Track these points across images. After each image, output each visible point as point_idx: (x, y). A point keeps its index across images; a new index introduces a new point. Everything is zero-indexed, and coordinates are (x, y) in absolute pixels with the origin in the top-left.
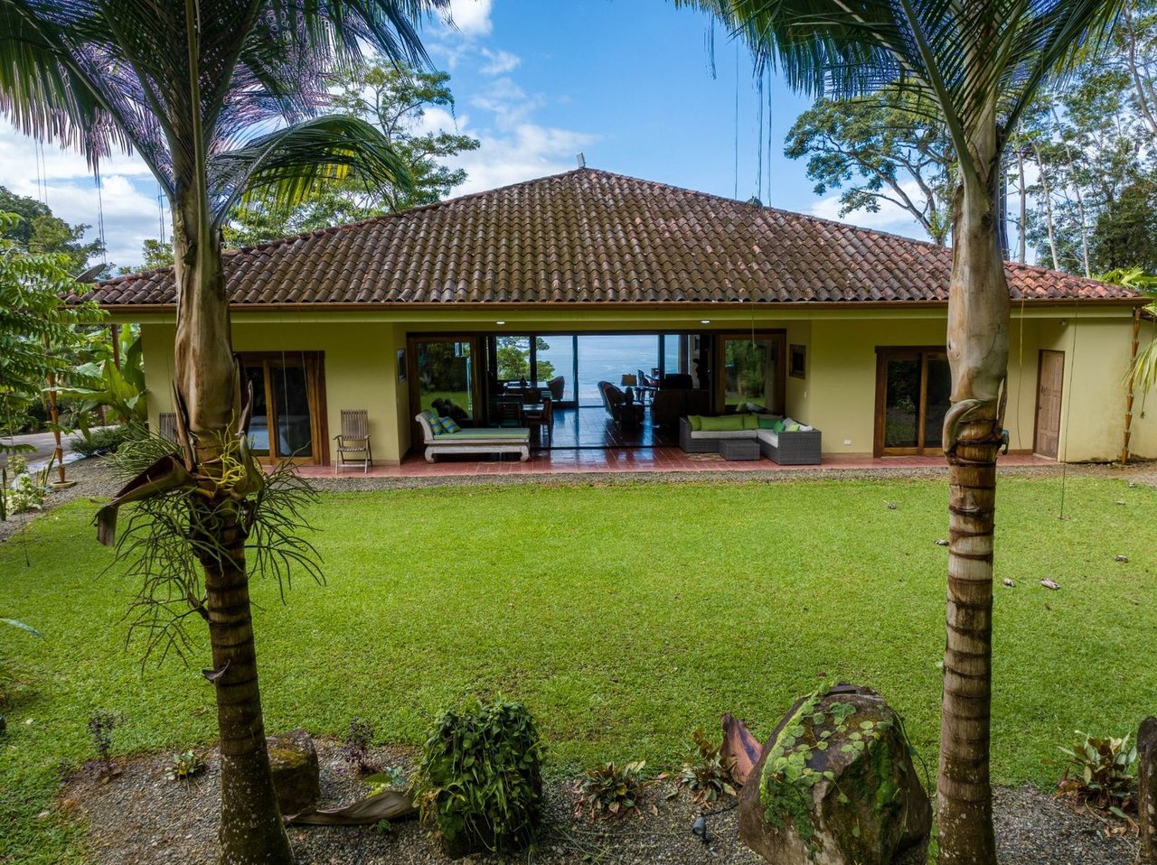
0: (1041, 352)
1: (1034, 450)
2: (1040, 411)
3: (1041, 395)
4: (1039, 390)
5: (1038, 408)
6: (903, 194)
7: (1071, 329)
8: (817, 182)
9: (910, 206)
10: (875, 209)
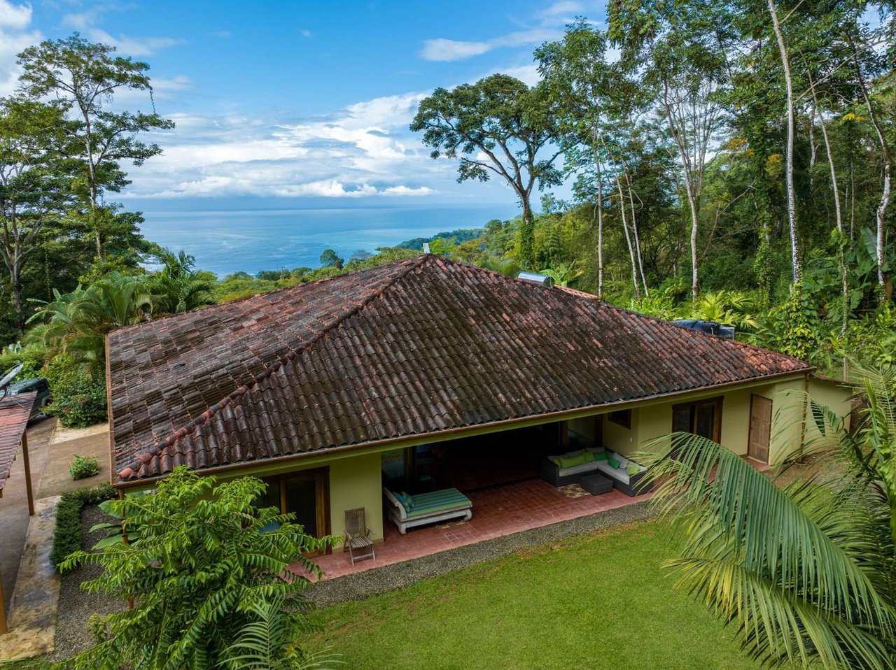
0: (752, 395)
1: (748, 454)
2: (752, 431)
3: (753, 422)
4: (751, 418)
5: (750, 428)
6: (499, 164)
7: (777, 387)
8: (432, 149)
9: (504, 173)
10: (485, 178)
